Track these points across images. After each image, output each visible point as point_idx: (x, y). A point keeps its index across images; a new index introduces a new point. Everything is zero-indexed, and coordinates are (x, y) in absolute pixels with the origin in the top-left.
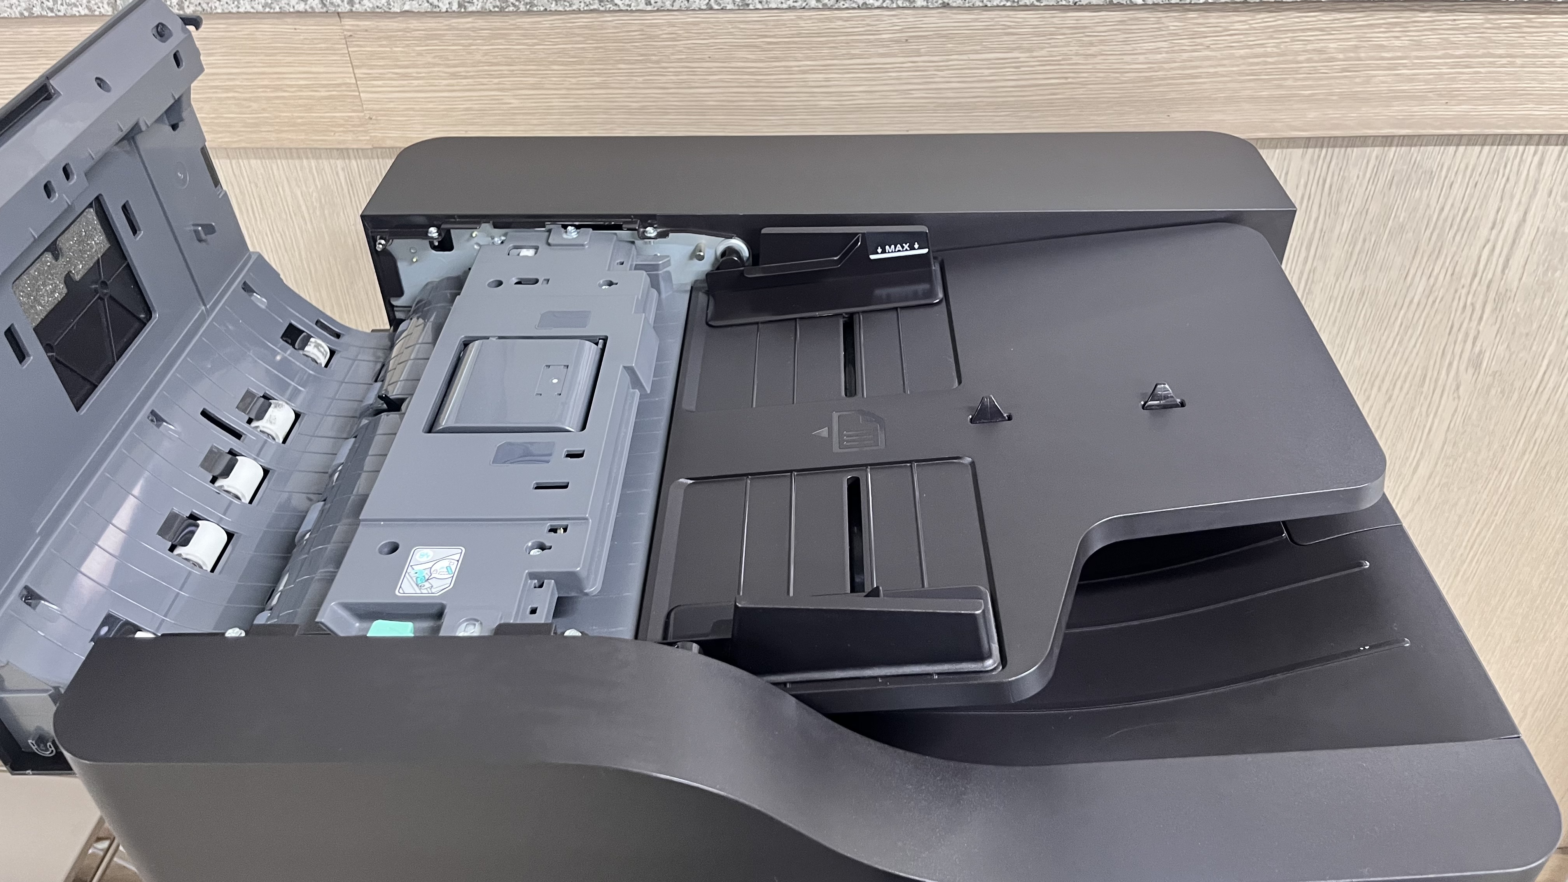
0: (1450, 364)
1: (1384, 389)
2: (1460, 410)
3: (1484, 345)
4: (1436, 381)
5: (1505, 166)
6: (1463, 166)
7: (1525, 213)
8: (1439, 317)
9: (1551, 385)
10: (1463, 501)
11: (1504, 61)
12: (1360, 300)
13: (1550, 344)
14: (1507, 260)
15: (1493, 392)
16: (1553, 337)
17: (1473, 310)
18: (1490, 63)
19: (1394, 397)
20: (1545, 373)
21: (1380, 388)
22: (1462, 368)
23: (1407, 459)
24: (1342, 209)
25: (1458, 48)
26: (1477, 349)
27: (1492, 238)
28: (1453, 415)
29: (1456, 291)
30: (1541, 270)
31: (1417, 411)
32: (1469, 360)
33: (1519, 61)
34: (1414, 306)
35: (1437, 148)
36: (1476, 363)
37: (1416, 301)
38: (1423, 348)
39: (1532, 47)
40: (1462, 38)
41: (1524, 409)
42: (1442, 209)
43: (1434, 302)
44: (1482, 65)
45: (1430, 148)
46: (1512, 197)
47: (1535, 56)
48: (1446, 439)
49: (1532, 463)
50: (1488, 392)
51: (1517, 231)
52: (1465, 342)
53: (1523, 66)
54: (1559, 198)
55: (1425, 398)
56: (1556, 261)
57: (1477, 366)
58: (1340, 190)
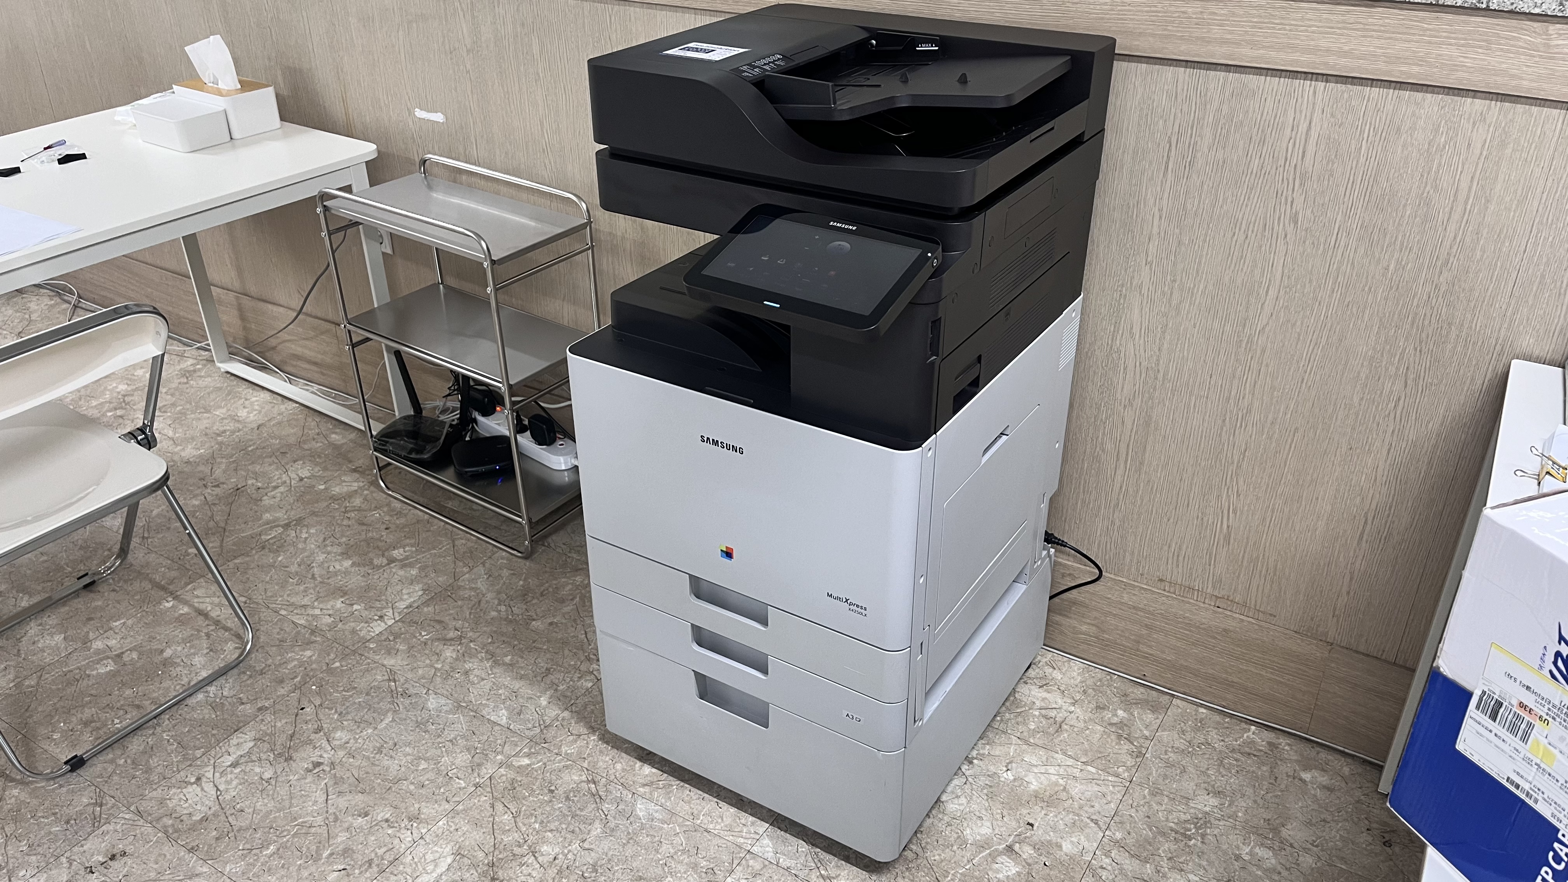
0: (1279, 218)
1: (1242, 230)
2: (1289, 252)
3: (1298, 208)
4: (1273, 229)
5: (1294, 92)
6: (1270, 89)
7: (1310, 123)
8: (1269, 184)
9: (1342, 244)
10: (1299, 323)
11: (1280, 26)
12: (1223, 166)
13: (1338, 214)
14: (1304, 152)
15: (1307, 243)
16: (1339, 208)
17: (1288, 183)
18: (1273, 27)
19: (1249, 236)
20: (1338, 234)
21: (1240, 229)
22: (1287, 222)
23: (1262, 283)
24: (1208, 107)
25: (1253, 17)
26: (1294, 211)
27: (1293, 136)
28: (1285, 256)
29: (1277, 169)
30: (1324, 162)
31: (1263, 248)
32: (1290, 218)
33: (1287, 27)
34: (1254, 175)
35: (1255, 76)
36: (1295, 220)
37: (1254, 172)
38: (1262, 205)
39: (1294, 20)
40: (1255, 12)
41: (1328, 259)
42: (1262, 115)
43: (1265, 174)
44: (1269, 28)
45: (1251, 76)
46: (1301, 112)
47: (1296, 25)
48: (1283, 272)
49: (1339, 300)
50: (1304, 242)
51: (1307, 134)
52: (1286, 204)
53: (1290, 30)
54: (1328, 115)
55: (1268, 240)
56: (1333, 157)
57: (1296, 223)
58: (1206, 95)
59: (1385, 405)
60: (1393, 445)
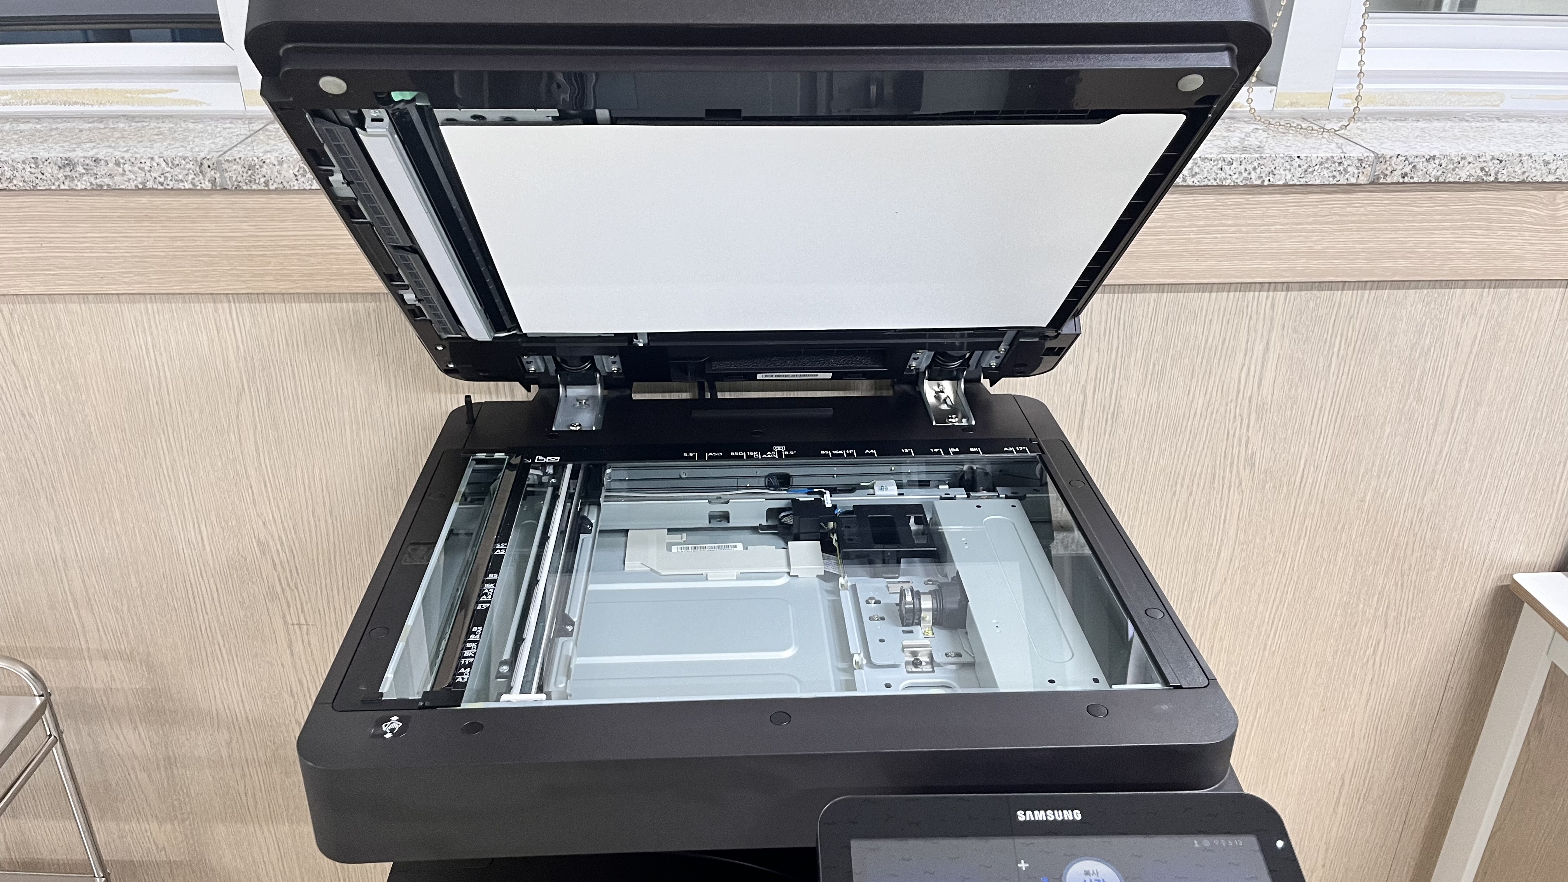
0: (1232, 464)
1: (1185, 486)
2: (1245, 502)
3: (1255, 448)
4: (1224, 478)
5: (1247, 308)
6: (1217, 307)
7: (1268, 343)
8: (1218, 425)
9: (1310, 481)
10: (1259, 581)
11: (1234, 229)
12: (1157, 412)
13: (1304, 446)
14: (1260, 380)
15: (1267, 487)
16: (1305, 440)
17: (1242, 420)
18: (1223, 230)
19: (1194, 492)
20: (1304, 470)
21: (1182, 485)
22: (1241, 467)
23: (1211, 545)
24: (1135, 340)
25: (1199, 220)
26: (1250, 452)
27: (1247, 362)
28: (1240, 507)
29: (1227, 405)
30: (1286, 388)
31: (1212, 504)
32: (1245, 460)
33: (1244, 229)
34: (1197, 418)
35: (1196, 294)
36: (1250, 462)
37: (1198, 413)
38: (1209, 453)
39: (1252, 218)
40: (1201, 213)
41: (1293, 500)
42: (1207, 341)
43: (1212, 413)
44: (1219, 232)
45: (1191, 294)
46: (1256, 331)
47: (1254, 225)
48: (1238, 527)
49: (1307, 547)
50: (1264, 487)
51: (1264, 357)
52: (1240, 446)
53: (1247, 232)
54: (1290, 331)
55: (1218, 492)
56: (1297, 379)
57: (1252, 466)
58: (1131, 326)
59: (1362, 652)
60: (1372, 695)
